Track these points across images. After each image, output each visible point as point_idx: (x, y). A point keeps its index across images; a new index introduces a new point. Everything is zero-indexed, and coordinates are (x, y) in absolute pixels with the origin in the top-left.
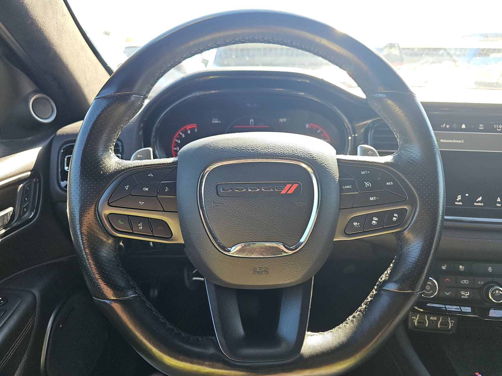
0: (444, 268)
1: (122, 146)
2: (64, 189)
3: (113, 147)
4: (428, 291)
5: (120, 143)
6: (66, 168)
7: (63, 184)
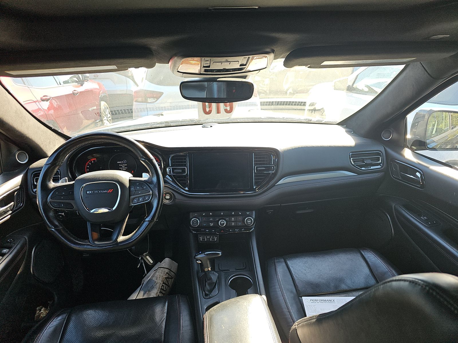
0: (204, 214)
1: (60, 172)
2: (35, 192)
3: (52, 180)
4: (195, 224)
5: (59, 171)
6: (35, 183)
7: (34, 190)
